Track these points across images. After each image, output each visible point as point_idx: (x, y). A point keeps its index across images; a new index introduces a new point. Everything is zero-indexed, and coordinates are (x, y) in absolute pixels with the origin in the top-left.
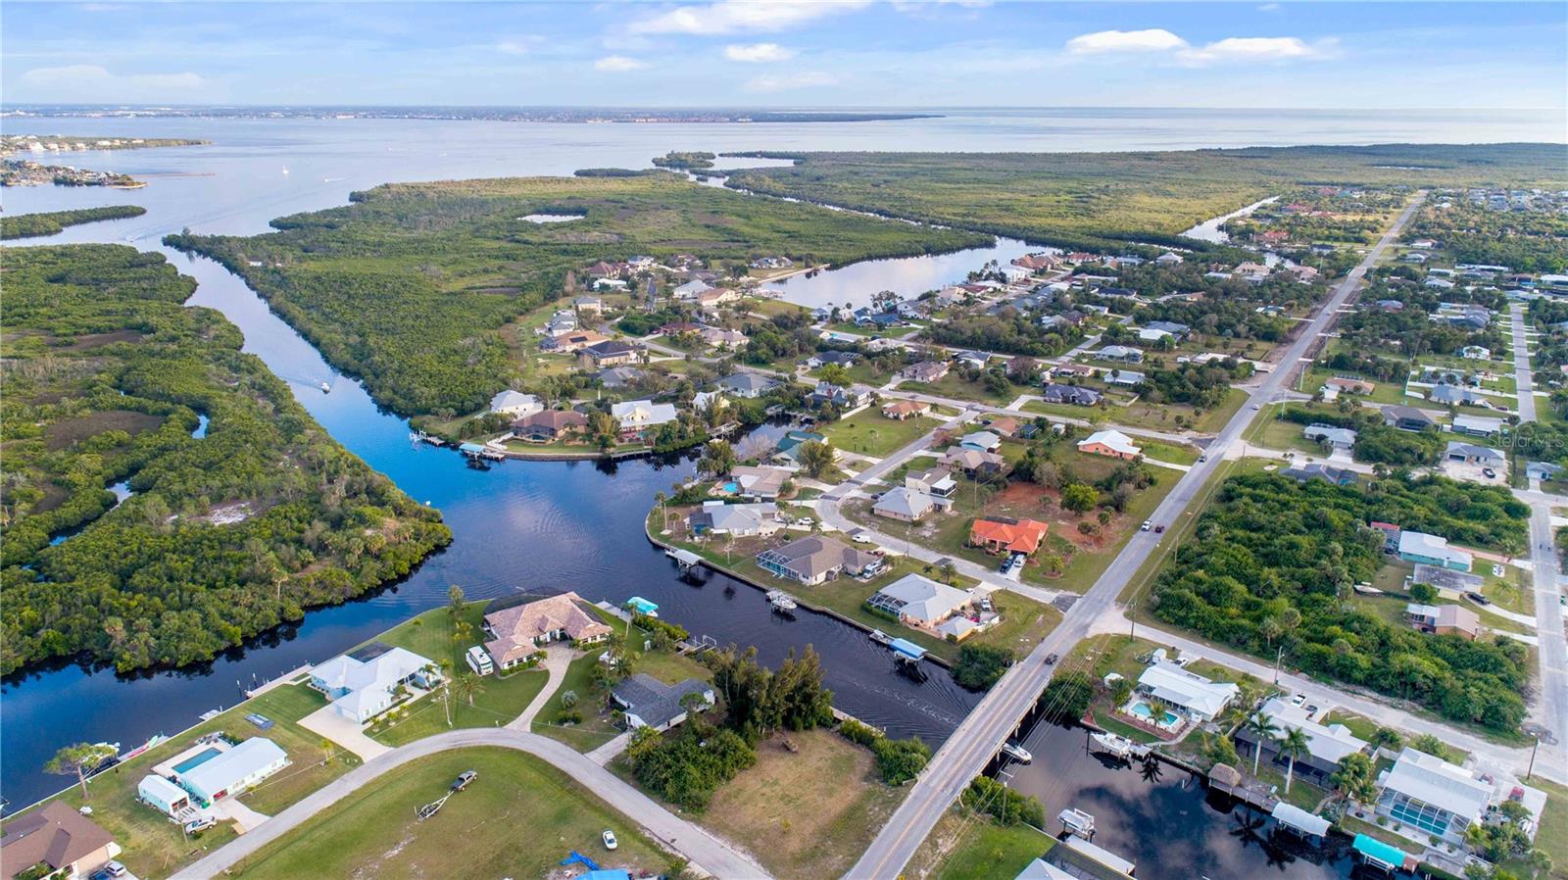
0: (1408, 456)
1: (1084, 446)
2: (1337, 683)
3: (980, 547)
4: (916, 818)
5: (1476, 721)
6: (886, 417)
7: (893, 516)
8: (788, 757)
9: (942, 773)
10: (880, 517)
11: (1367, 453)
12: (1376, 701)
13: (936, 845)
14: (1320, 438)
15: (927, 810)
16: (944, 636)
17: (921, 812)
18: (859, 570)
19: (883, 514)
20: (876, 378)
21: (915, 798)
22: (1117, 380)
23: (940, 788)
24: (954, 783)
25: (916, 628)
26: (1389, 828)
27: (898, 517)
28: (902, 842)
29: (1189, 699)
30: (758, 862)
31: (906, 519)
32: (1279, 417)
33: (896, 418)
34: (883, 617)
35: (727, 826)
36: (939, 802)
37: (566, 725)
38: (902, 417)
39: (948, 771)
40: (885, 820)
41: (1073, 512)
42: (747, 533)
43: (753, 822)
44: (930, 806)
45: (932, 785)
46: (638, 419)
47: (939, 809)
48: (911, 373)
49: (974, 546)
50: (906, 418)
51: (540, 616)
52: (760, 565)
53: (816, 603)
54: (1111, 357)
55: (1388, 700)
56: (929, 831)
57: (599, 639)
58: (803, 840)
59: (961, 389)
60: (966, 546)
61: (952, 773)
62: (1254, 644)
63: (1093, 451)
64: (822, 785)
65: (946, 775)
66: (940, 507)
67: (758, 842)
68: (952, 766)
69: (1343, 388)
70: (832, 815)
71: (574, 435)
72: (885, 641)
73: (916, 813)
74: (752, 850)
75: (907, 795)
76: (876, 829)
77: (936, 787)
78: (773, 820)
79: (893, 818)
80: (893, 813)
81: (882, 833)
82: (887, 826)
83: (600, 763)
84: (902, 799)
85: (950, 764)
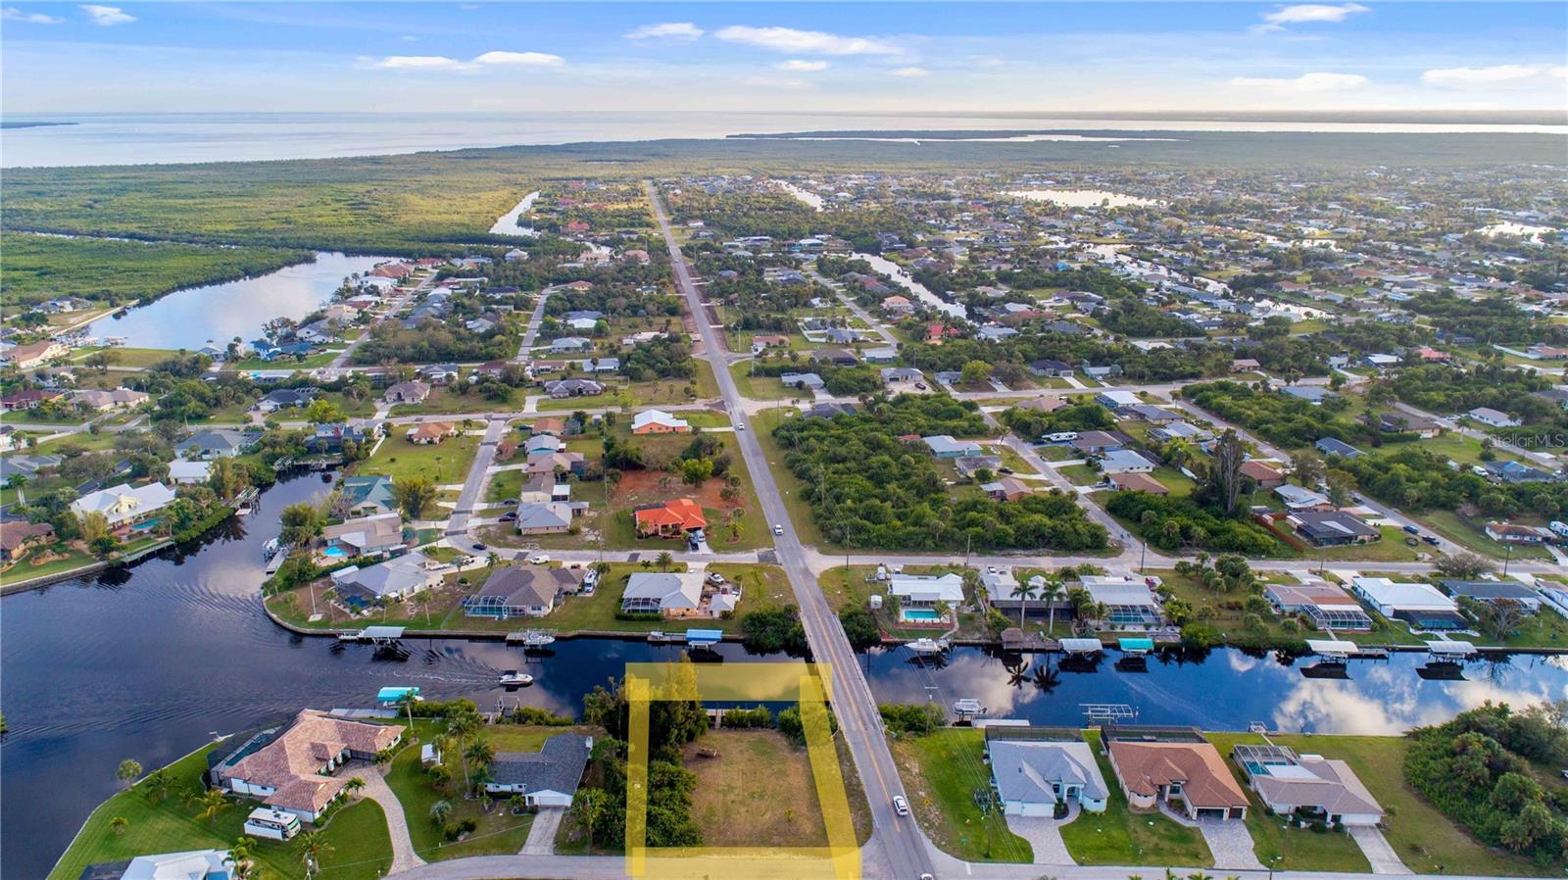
0: (867, 385)
1: (638, 429)
2: (996, 552)
3: (653, 535)
4: (872, 759)
5: (1087, 547)
6: (418, 444)
7: (546, 531)
8: (714, 763)
9: (850, 717)
10: (531, 536)
11: (841, 389)
12: (1028, 556)
13: (907, 770)
14: (800, 385)
15: (873, 747)
16: (716, 615)
17: (871, 753)
18: (576, 587)
19: (534, 532)
20: (358, 409)
21: (854, 743)
22: (597, 368)
23: (862, 730)
24: (866, 718)
25: (684, 618)
26: (1118, 630)
27: (550, 531)
28: (885, 779)
29: (939, 594)
31: (562, 530)
32: (750, 375)
33: (431, 442)
34: (647, 619)
36: (875, 738)
37: (461, 838)
38: (437, 440)
39: (853, 715)
40: (854, 770)
41: (692, 486)
42: (417, 589)
43: (754, 827)
44: (871, 744)
45: (854, 728)
46: (124, 509)
47: (880, 743)
48: (394, 397)
49: (648, 536)
50: (441, 440)
51: (307, 745)
52: (469, 614)
53: (566, 629)
54: (567, 349)
55: (1032, 552)
56: (893, 763)
57: (393, 744)
58: (809, 819)
59: (462, 403)
60: (640, 537)
62: (929, 542)
63: (647, 431)
64: (769, 771)
65: (855, 717)
66: (579, 511)
68: (851, 709)
69: (768, 343)
70: (804, 789)
71: (38, 551)
72: (667, 639)
73: (868, 755)
75: (846, 745)
76: (854, 781)
77: (858, 729)
78: (767, 816)
79: (857, 766)
80: (852, 764)
81: (863, 781)
82: (861, 775)
83: (547, 853)
84: (847, 750)
85: (847, 709)
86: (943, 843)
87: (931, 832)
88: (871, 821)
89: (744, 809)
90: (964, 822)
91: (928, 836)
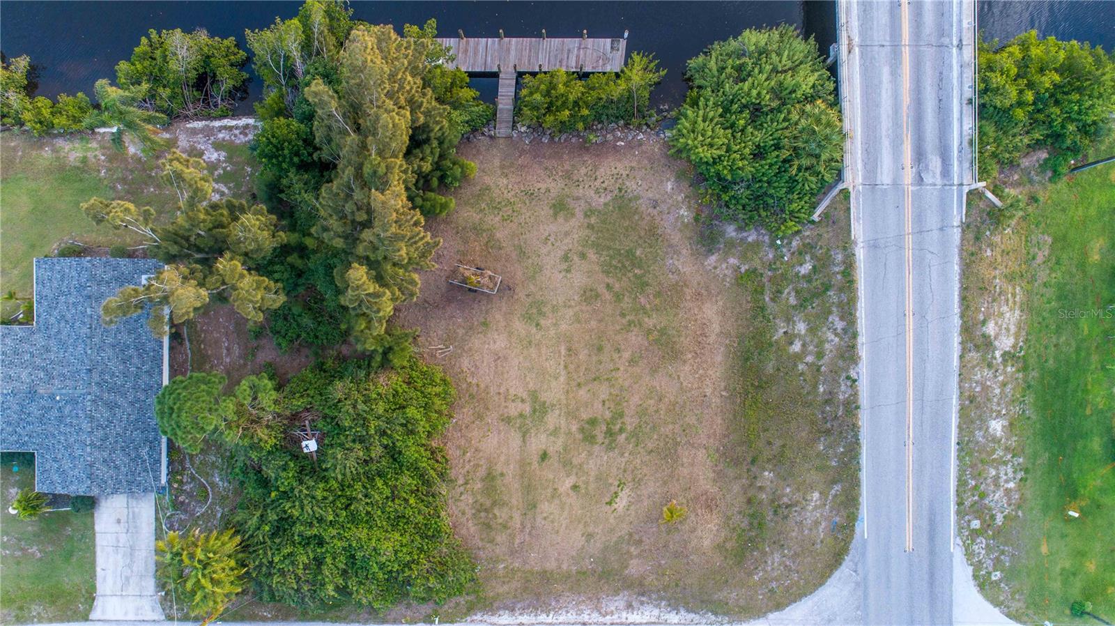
4: (910, 306)
9: (885, 124)
15: (920, 262)
17: (910, 281)
23: (908, 176)
30: (674, 606)
35: (546, 577)
36: (932, 221)
40: (849, 354)
43: (590, 536)
44: (920, 248)
47: (944, 243)
58: (713, 507)
61: (906, 99)
65: (897, 124)
67: (635, 568)
68: (895, 73)
70: (716, 401)
73: (901, 291)
74: (640, 591)
75: (847, 245)
76: (843, 394)
77: (896, 184)
78: (621, 503)
79: (862, 339)
80: (850, 332)
81: (864, 399)
82: (863, 371)
83: (150, 615)
84: (849, 265)
85: (885, 72)
86: (996, 576)
87: (980, 546)
88: (852, 519)
89: (569, 482)
90: (1062, 510)
91: (969, 554)
